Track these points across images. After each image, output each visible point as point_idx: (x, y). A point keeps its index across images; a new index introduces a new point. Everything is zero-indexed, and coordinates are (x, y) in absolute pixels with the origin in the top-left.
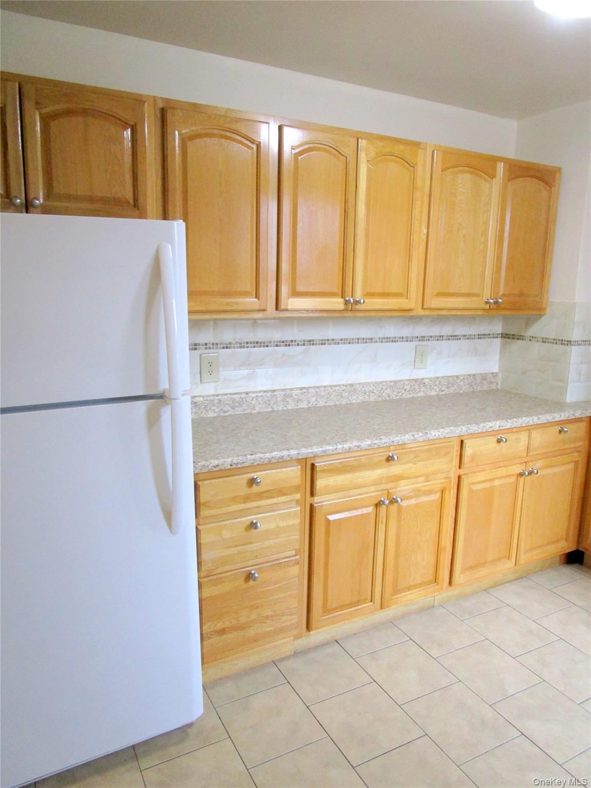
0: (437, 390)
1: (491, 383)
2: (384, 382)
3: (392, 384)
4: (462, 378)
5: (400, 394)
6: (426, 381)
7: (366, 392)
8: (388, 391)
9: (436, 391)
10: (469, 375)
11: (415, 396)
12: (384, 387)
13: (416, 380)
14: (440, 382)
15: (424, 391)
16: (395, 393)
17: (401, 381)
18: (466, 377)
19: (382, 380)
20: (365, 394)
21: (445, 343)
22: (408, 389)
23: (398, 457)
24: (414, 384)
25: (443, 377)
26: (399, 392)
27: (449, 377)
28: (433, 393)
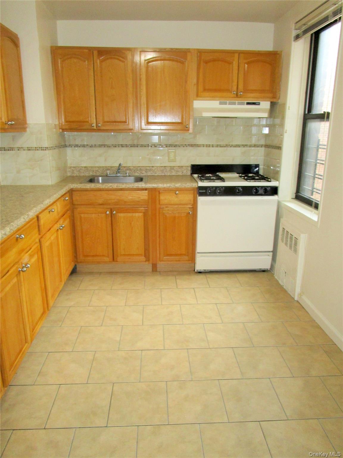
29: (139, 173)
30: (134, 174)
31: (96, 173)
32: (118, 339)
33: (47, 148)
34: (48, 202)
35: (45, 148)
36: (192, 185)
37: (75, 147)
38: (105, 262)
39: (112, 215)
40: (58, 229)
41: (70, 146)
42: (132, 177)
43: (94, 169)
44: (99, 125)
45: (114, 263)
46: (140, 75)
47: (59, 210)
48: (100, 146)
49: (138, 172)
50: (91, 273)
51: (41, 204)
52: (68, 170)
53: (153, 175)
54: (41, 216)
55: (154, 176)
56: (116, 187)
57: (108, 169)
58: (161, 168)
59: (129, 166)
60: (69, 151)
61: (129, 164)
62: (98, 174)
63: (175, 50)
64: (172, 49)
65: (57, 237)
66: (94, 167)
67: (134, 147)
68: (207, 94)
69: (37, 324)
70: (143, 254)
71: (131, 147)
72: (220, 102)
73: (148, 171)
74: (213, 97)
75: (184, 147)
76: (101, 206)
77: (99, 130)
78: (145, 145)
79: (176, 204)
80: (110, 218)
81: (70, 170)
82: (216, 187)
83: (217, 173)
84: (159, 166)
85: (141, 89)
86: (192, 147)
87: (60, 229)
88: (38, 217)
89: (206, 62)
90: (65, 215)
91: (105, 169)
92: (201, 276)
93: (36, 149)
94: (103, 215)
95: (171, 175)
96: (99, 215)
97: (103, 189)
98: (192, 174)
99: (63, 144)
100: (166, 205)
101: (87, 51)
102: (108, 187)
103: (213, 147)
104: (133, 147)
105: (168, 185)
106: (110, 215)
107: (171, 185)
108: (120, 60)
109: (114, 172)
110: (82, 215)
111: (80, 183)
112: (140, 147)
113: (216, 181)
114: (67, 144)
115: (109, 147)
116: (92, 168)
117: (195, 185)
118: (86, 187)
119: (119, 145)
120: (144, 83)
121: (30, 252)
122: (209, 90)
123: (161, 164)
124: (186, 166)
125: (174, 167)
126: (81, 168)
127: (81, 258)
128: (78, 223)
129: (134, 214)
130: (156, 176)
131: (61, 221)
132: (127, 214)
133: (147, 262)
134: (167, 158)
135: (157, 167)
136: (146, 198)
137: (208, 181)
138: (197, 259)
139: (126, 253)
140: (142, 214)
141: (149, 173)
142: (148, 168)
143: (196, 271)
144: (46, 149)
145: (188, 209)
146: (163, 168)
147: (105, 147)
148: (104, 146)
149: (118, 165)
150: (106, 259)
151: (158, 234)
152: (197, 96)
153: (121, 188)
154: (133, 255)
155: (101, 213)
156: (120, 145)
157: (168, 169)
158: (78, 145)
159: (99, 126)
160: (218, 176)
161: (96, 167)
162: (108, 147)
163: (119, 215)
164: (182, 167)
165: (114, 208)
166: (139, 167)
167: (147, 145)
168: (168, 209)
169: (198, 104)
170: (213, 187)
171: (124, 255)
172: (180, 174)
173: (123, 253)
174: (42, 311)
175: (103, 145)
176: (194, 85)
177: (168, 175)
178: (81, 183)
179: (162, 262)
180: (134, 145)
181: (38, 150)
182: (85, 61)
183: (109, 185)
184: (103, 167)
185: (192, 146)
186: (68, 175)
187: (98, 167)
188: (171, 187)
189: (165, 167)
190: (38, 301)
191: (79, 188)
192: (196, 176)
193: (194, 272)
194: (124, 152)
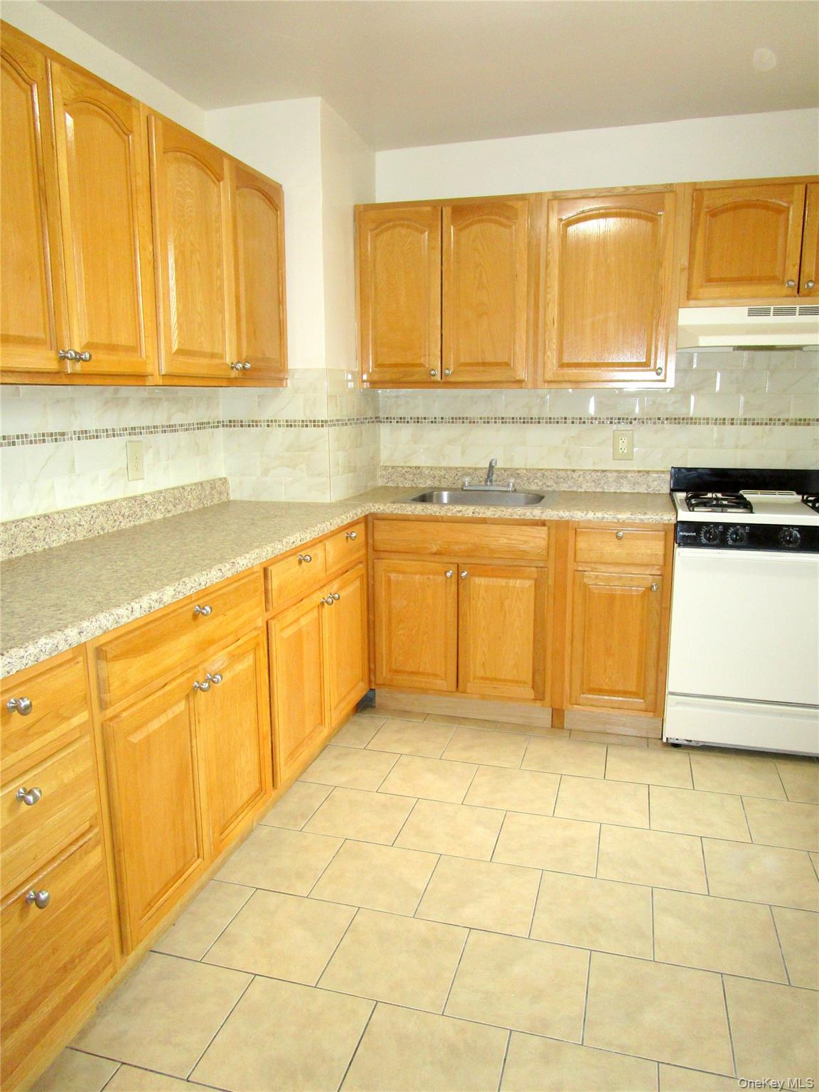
0: (163, 511)
1: (221, 493)
2: (92, 505)
3: (104, 508)
4: (189, 489)
5: (118, 523)
6: (148, 498)
7: (70, 526)
8: (101, 520)
9: (162, 513)
10: (196, 484)
11: (137, 524)
12: (95, 515)
13: (134, 498)
14: (165, 498)
15: (147, 515)
16: (110, 523)
17: (116, 501)
18: (194, 487)
19: (88, 503)
20: (69, 529)
21: (161, 437)
22: (127, 514)
23: (211, 608)
24: (133, 504)
25: (166, 490)
26: (115, 520)
27: (173, 489)
28: (159, 516)
29: (540, 484)
30: (527, 488)
31: (440, 481)
32: (421, 886)
33: (326, 421)
34: (296, 538)
35: (322, 421)
36: (662, 519)
37: (397, 422)
38: (440, 692)
39: (460, 580)
40: (322, 604)
41: (389, 419)
42: (520, 493)
43: (437, 473)
44: (447, 372)
45: (457, 693)
46: (547, 254)
47: (330, 560)
48: (454, 420)
49: (537, 483)
50: (404, 713)
51: (277, 542)
52: (379, 473)
53: (573, 492)
54: (274, 570)
55: (576, 492)
56: (471, 514)
57: (469, 474)
58: (593, 474)
59: (516, 467)
60: (385, 430)
61: (518, 463)
62: (444, 485)
63: (634, 189)
64: (626, 188)
65: (319, 620)
66: (436, 468)
67: (531, 423)
68: (715, 290)
69: (236, 815)
70: (529, 680)
71: (524, 422)
72: (750, 310)
73: (562, 480)
74: (731, 297)
75: (655, 423)
76: (437, 558)
77: (447, 384)
78: (558, 418)
79: (617, 564)
80: (454, 588)
81: (384, 473)
82: (727, 526)
83: (741, 492)
84: (589, 470)
85: (549, 287)
86: (677, 426)
87: (327, 602)
88: (265, 570)
89: (714, 214)
90: (348, 573)
91: (459, 474)
92: (678, 756)
93: (305, 424)
94: (440, 579)
95: (618, 491)
96: (431, 577)
97: (442, 517)
98: (673, 490)
99: (370, 414)
100: (593, 565)
101: (429, 209)
102: (453, 514)
103: (732, 424)
104: (528, 422)
105: (599, 515)
106: (454, 579)
107: (606, 516)
108: (501, 224)
109: (480, 481)
110: (393, 576)
111: (392, 503)
112: (546, 422)
113: (729, 510)
114: (381, 415)
115: (474, 422)
116: (431, 470)
117: (669, 518)
118: (405, 512)
119: (495, 418)
120: (555, 272)
121: (232, 647)
122: (722, 281)
123: (594, 464)
124: (657, 472)
125: (627, 471)
126: (409, 469)
127: (383, 673)
128: (382, 593)
129: (512, 582)
130: (581, 492)
131: (335, 586)
132: (495, 580)
133: (537, 701)
134: (612, 450)
135: (585, 471)
136: (543, 543)
137: (710, 510)
138: (668, 708)
139: (488, 675)
140: (531, 582)
141: (565, 485)
142: (562, 474)
143: (665, 740)
144: (323, 423)
145: (646, 577)
146: (599, 474)
147: (463, 422)
148: (463, 420)
149: (488, 466)
150: (440, 684)
151: (568, 635)
152: (689, 296)
153: (484, 516)
154: (505, 681)
155: (436, 573)
156: (499, 418)
157: (611, 477)
158: (404, 418)
159: (447, 375)
160: (742, 497)
161: (440, 468)
162: (470, 422)
163: (476, 581)
164: (648, 472)
165: (464, 564)
166: (541, 470)
167: (562, 418)
168: (598, 574)
169: (689, 317)
170: (717, 524)
171: (483, 678)
172: (642, 490)
173: (480, 673)
174: (255, 786)
175: (460, 418)
176: (682, 270)
177: (612, 490)
178: (394, 502)
179: (575, 706)
180: (532, 418)
181: (307, 426)
182: (423, 232)
183: (455, 510)
184: (456, 468)
185: (677, 420)
186: (380, 485)
187: (445, 469)
188: (605, 520)
189: (603, 471)
190: (247, 762)
191: (389, 514)
192: (681, 496)
193: (659, 742)
194: (505, 434)
